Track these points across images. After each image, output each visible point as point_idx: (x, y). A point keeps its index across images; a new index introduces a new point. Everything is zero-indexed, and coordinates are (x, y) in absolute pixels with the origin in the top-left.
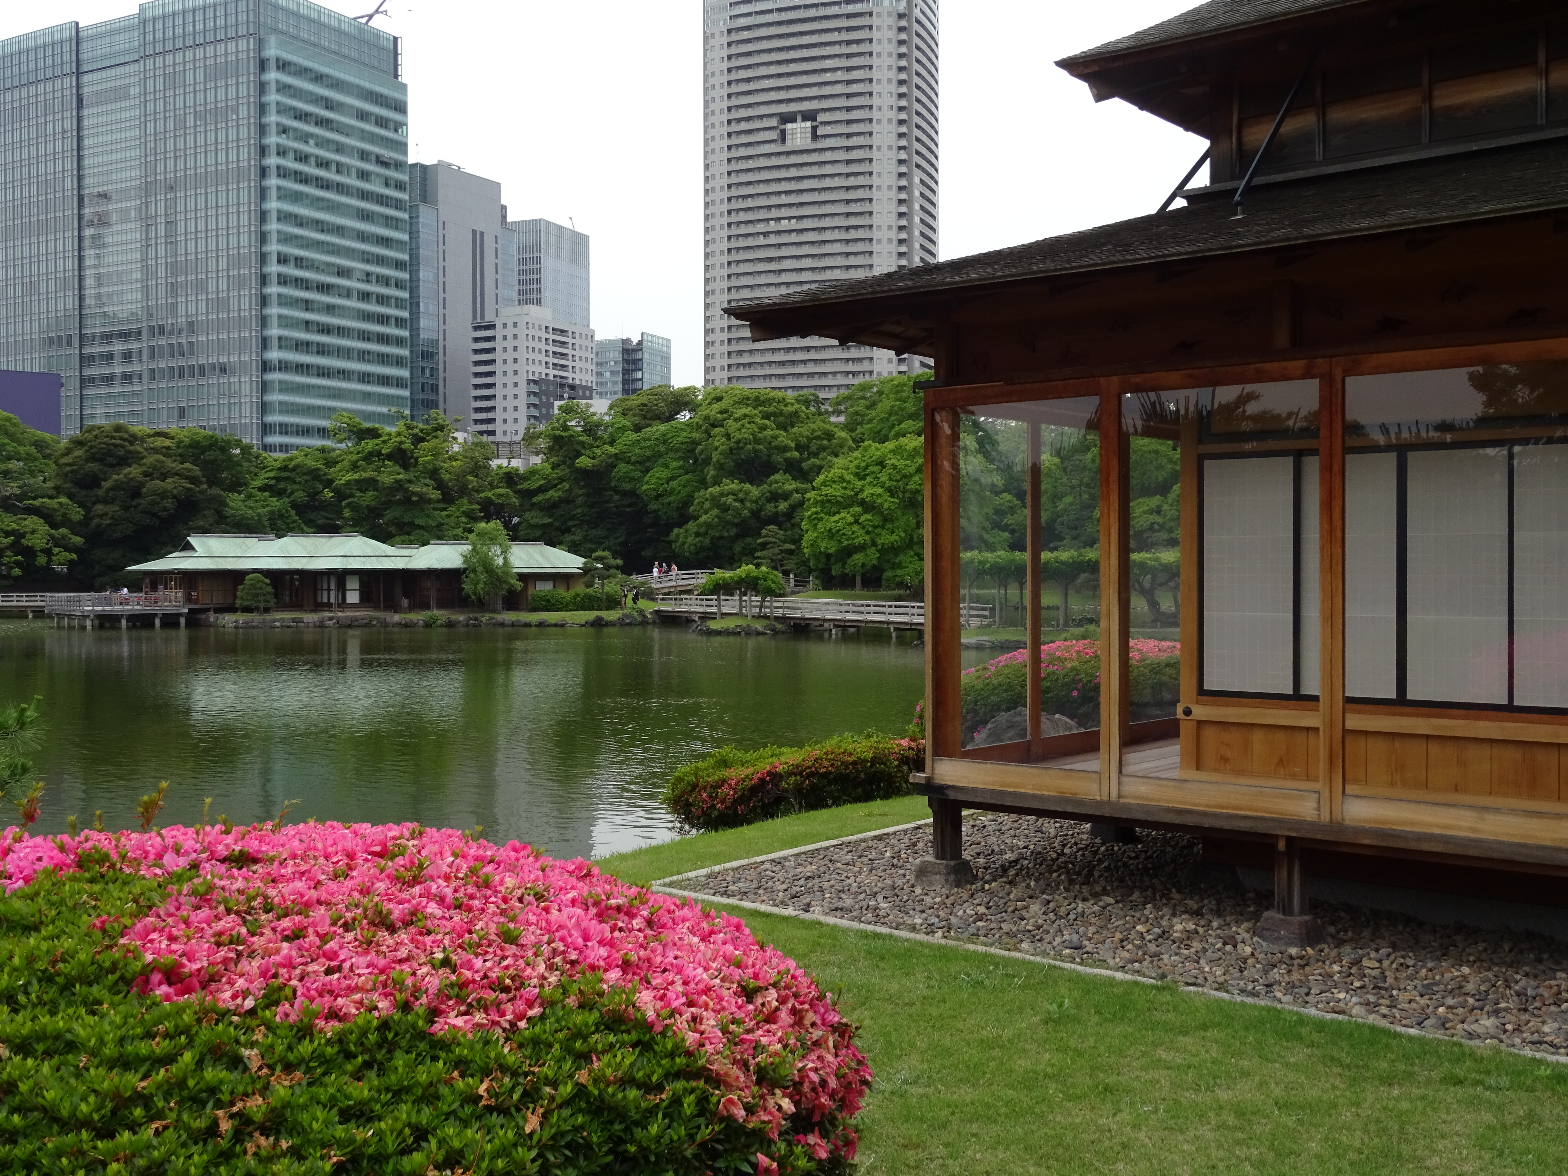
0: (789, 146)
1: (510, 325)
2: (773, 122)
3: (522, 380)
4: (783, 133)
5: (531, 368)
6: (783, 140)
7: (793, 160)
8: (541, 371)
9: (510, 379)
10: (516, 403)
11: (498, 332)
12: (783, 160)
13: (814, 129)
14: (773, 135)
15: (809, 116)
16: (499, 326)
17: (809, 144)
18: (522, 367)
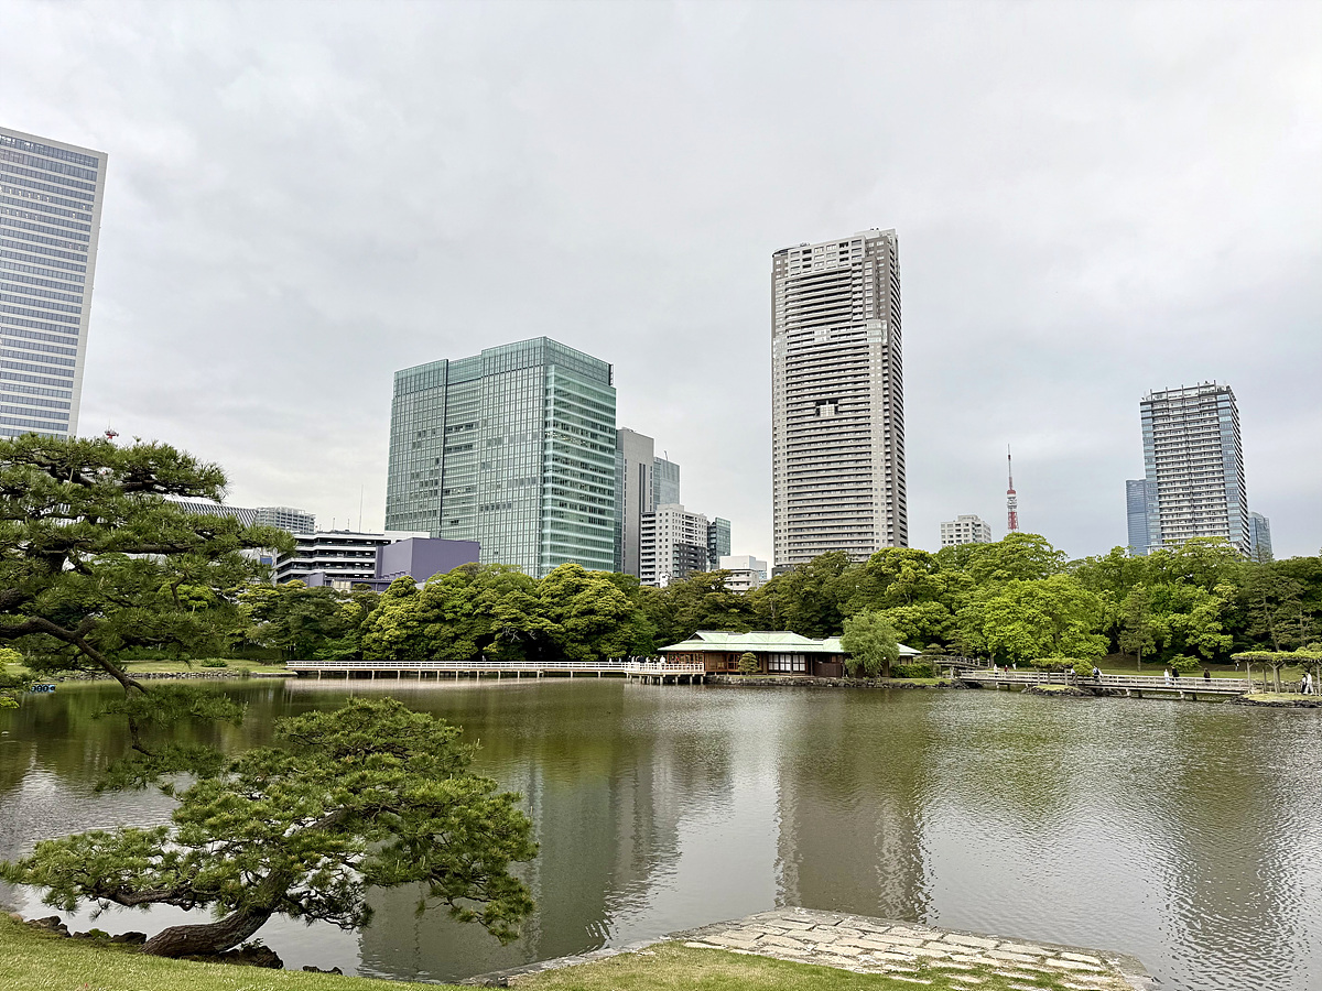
0: (822, 417)
1: (664, 515)
2: (812, 404)
3: (670, 544)
4: (818, 410)
5: (675, 538)
6: (818, 414)
7: (824, 424)
8: (681, 539)
9: (664, 544)
10: (667, 557)
11: (657, 518)
12: (818, 425)
13: (836, 408)
14: (813, 412)
15: (832, 401)
16: (657, 515)
17: (834, 416)
18: (670, 537)
